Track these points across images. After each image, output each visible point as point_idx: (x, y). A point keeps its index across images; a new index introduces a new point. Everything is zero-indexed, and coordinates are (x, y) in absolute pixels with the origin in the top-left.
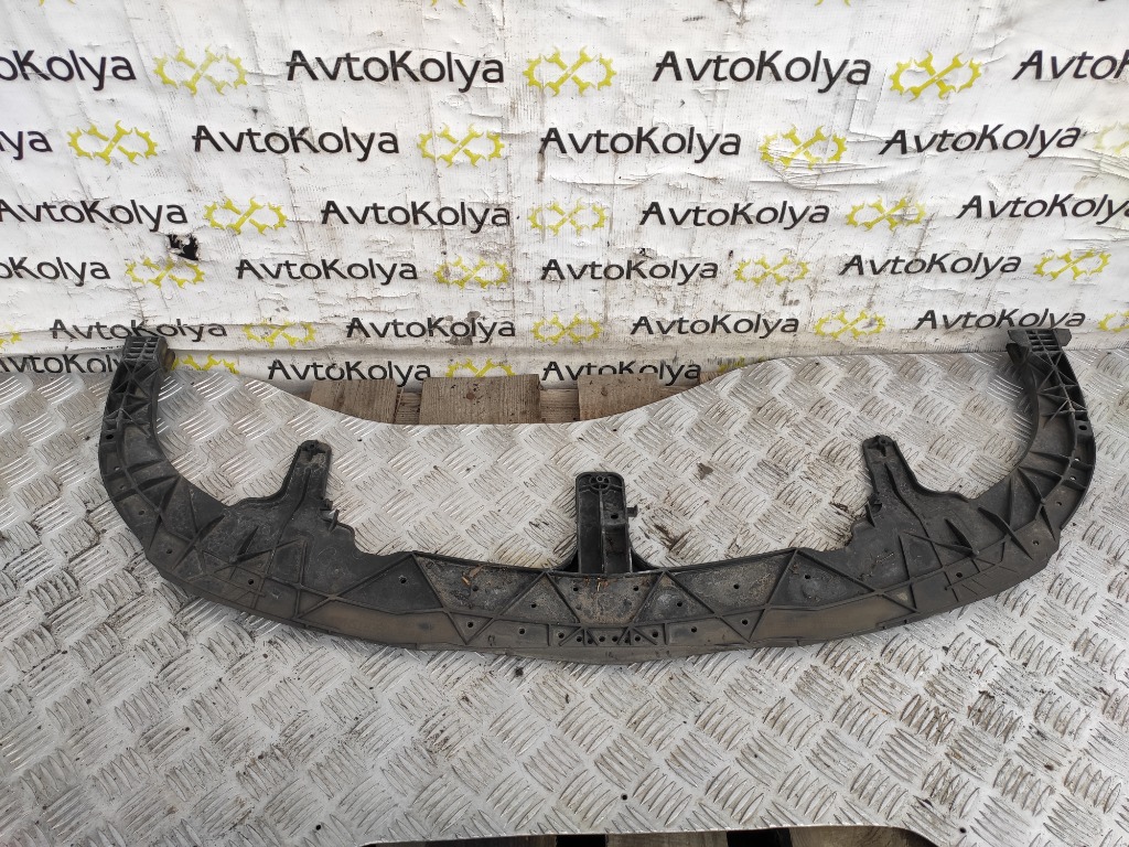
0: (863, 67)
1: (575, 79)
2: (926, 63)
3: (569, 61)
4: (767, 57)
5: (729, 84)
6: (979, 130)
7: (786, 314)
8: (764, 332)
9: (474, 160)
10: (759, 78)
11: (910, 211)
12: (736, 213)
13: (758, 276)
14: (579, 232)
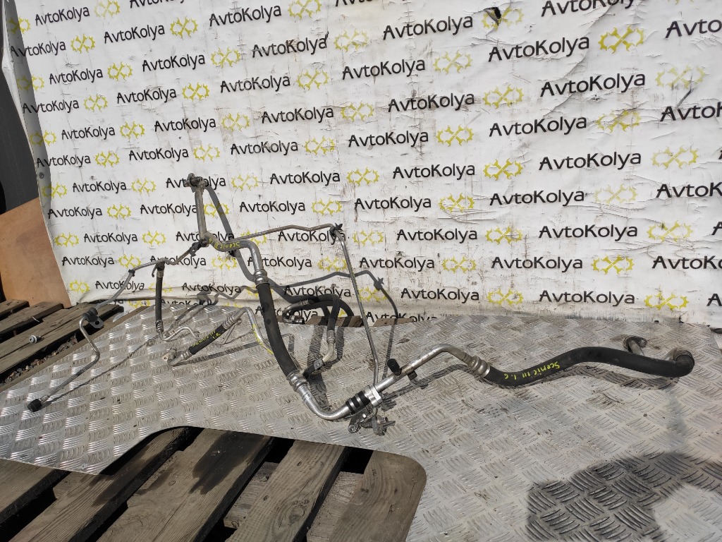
0: (472, 168)
1: (365, 179)
2: (496, 164)
3: (362, 173)
4: (434, 167)
5: (422, 179)
6: (532, 194)
7: (472, 289)
8: (464, 300)
9: (331, 212)
10: (433, 175)
11: (514, 233)
12: (435, 234)
13: (454, 267)
14: (373, 243)
